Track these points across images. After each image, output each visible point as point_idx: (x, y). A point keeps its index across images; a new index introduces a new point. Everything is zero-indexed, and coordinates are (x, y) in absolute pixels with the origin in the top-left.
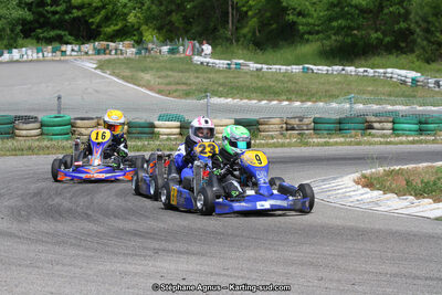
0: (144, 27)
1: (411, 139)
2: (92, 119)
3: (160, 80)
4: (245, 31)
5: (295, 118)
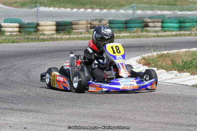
1: (174, 33)
5: (96, 20)
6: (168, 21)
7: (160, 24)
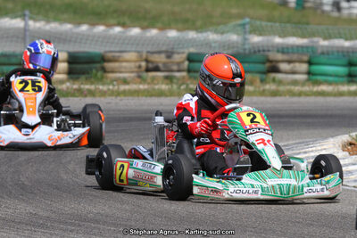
5: (160, 52)
6: (323, 59)
7: (304, 67)
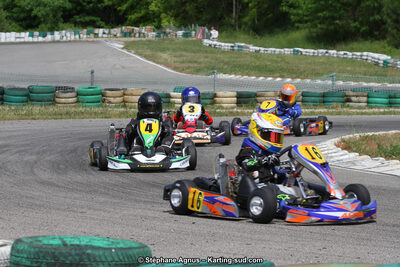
0: (163, 15)
1: (382, 110)
2: (119, 90)
3: (176, 59)
4: (246, 19)
6: (375, 95)
7: (365, 99)
